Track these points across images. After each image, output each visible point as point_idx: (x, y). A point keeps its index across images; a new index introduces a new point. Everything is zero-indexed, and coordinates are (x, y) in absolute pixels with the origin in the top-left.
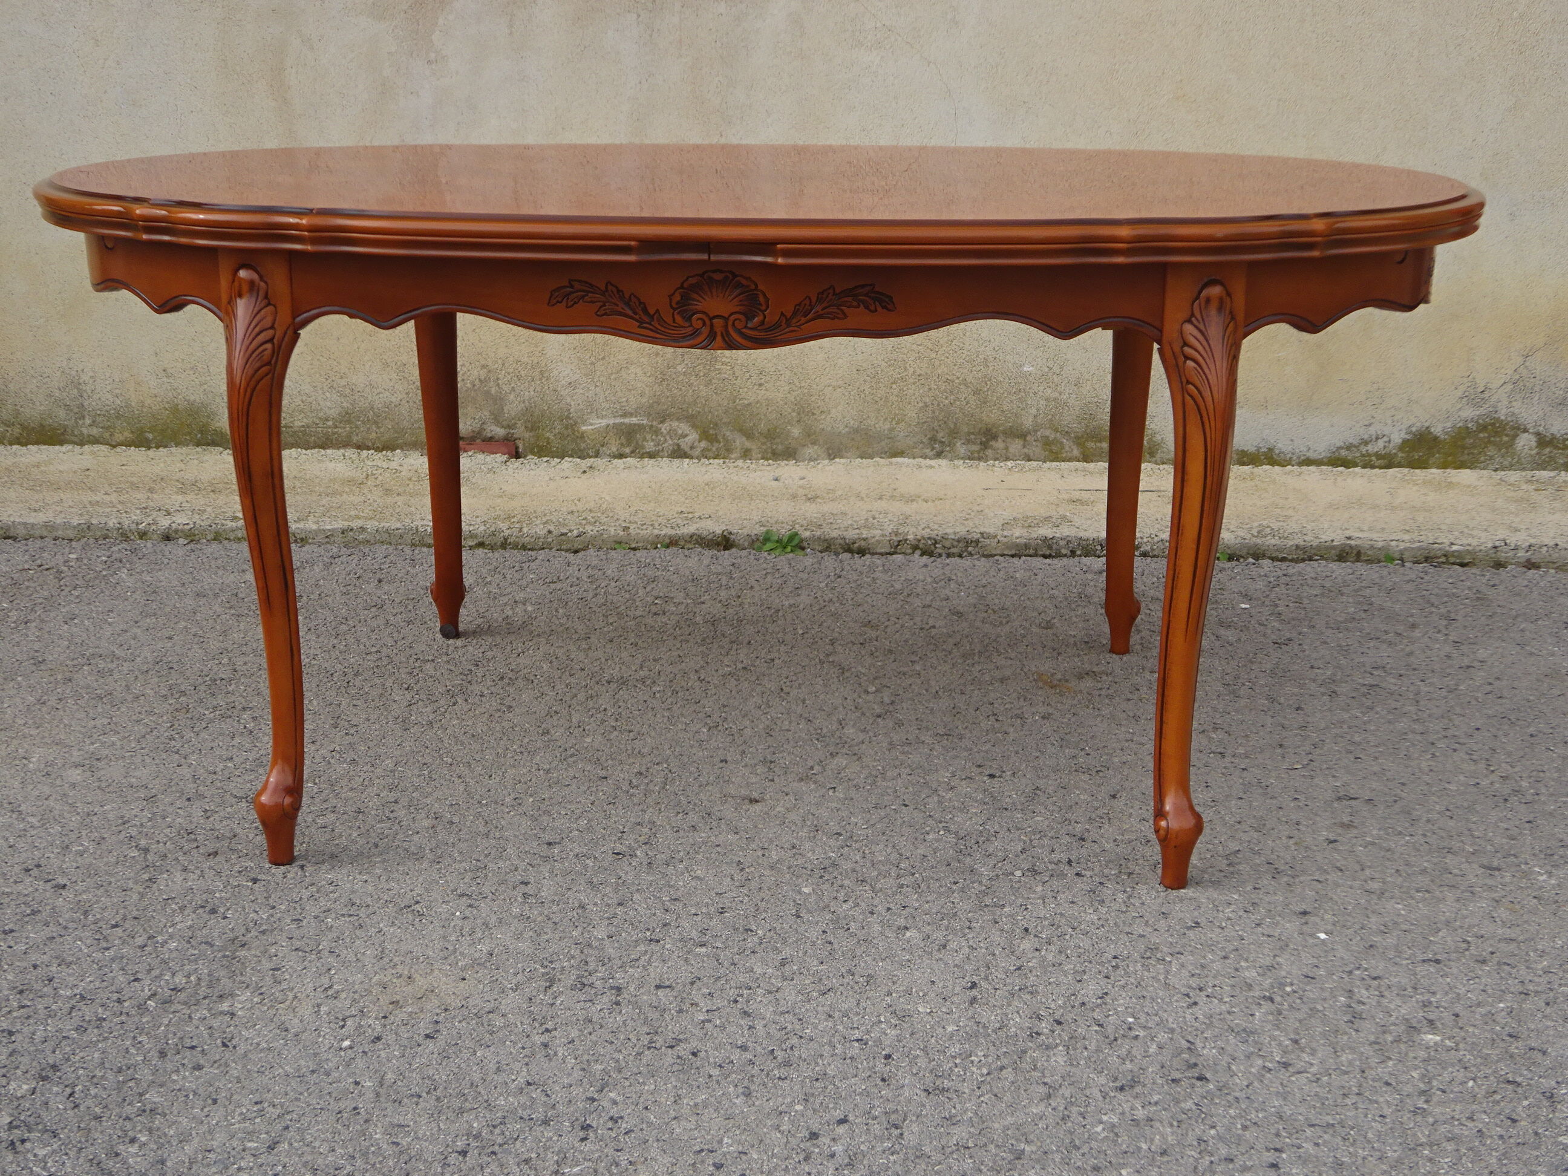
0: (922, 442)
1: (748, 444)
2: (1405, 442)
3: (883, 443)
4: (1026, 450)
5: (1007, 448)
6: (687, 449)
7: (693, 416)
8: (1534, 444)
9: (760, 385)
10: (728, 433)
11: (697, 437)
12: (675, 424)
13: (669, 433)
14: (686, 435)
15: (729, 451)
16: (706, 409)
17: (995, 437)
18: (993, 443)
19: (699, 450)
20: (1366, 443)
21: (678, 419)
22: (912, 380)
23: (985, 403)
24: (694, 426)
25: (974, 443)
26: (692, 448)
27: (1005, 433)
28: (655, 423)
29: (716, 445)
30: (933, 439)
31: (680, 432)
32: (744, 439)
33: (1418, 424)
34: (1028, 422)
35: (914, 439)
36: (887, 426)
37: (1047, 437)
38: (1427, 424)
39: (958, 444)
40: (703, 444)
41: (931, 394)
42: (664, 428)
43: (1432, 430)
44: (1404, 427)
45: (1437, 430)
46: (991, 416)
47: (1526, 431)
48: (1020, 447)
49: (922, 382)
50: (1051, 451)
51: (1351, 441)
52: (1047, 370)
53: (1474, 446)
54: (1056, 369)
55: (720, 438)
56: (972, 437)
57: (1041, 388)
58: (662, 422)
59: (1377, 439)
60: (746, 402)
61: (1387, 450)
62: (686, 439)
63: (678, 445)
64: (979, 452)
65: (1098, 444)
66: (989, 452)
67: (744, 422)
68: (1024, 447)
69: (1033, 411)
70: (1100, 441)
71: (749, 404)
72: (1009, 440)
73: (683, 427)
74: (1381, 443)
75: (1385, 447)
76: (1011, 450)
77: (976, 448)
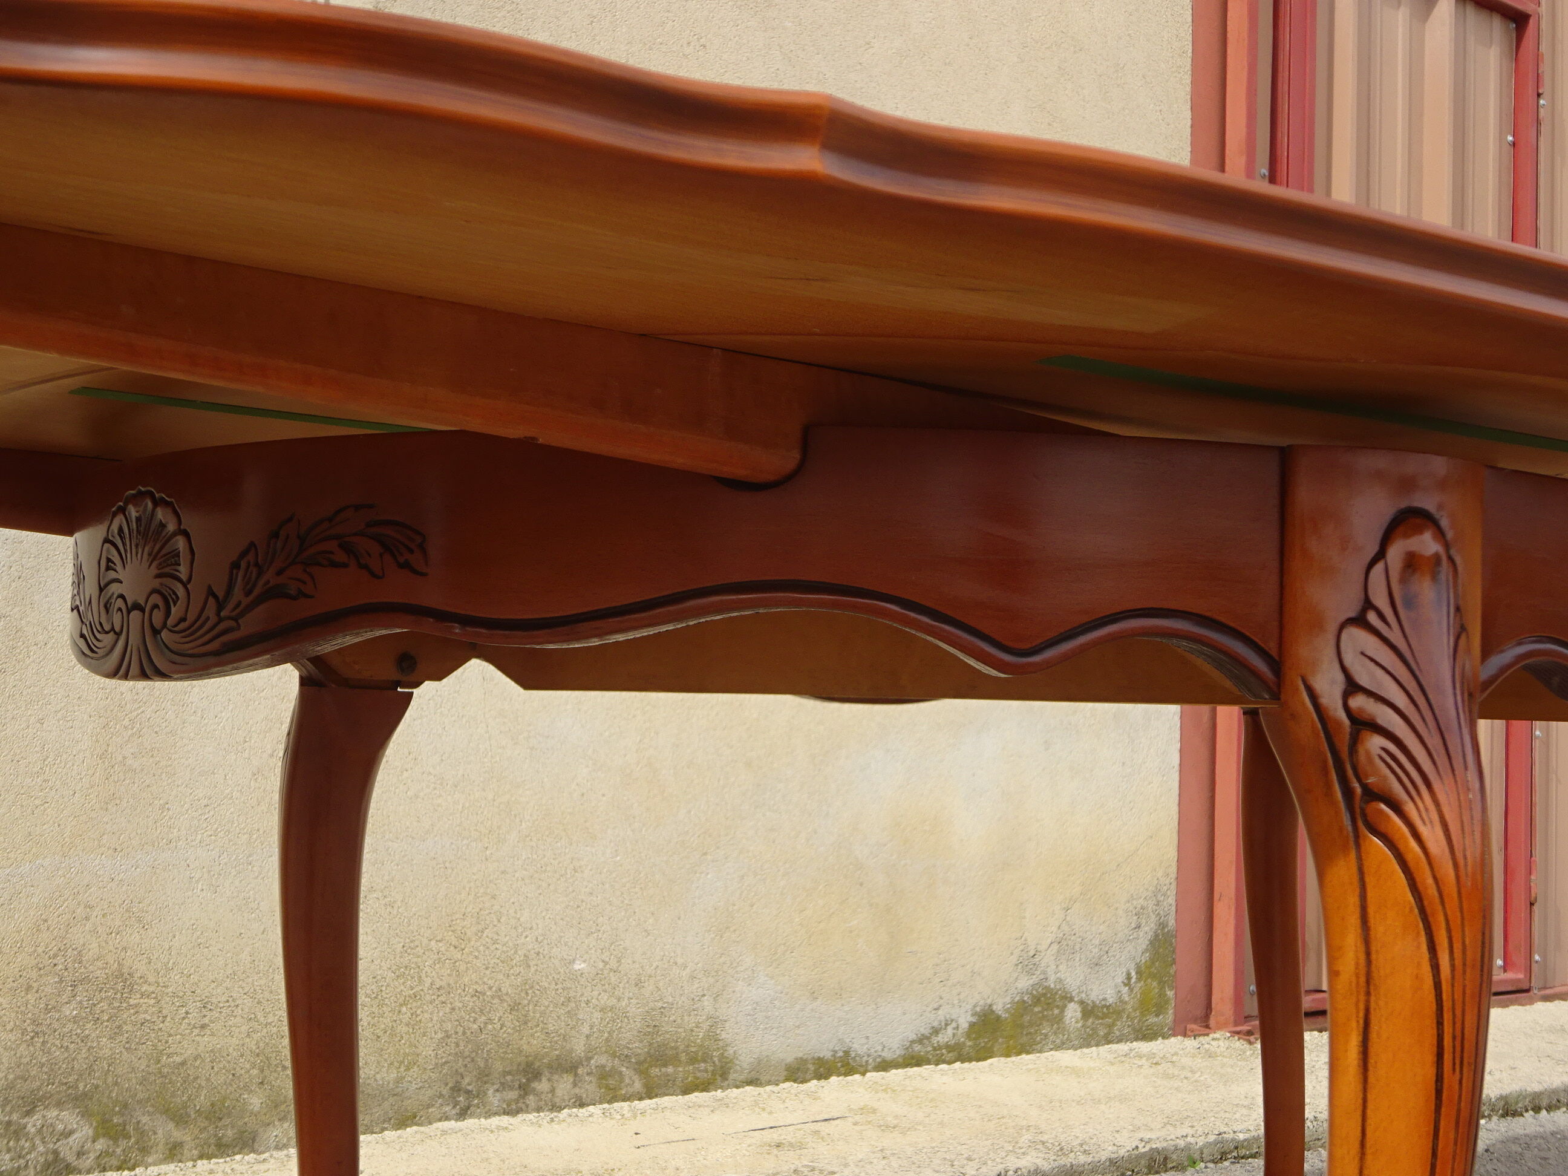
0: (441, 1096)
1: (177, 1135)
2: (972, 1025)
3: (386, 1104)
4: (577, 1090)
5: (553, 1091)
6: (71, 1158)
7: (85, 1094)
8: (1079, 1015)
9: (203, 1027)
10: (145, 1119)
11: (91, 1132)
12: (53, 1113)
13: (40, 1131)
14: (71, 1133)
15: (145, 1150)
16: (110, 1080)
17: (537, 1076)
18: (535, 1085)
19: (92, 1156)
20: (936, 1031)
21: (59, 1105)
22: (428, 998)
23: (526, 1023)
24: (86, 1114)
25: (511, 1088)
26: (80, 1154)
27: (550, 1067)
28: (15, 1117)
29: (123, 1143)
30: (456, 1089)
31: (60, 1127)
32: (171, 1125)
33: (982, 1002)
34: (579, 1047)
35: (430, 1093)
36: (393, 1075)
37: (603, 1067)
38: (989, 1001)
39: (490, 1092)
40: (101, 1145)
41: (454, 1016)
42: (32, 1124)
43: (994, 1007)
44: (969, 1007)
45: (1000, 1007)
46: (533, 1043)
47: (1071, 1000)
48: (569, 1086)
49: (442, 999)
50: (607, 1087)
51: (922, 1031)
52: (601, 965)
53: (1031, 1024)
54: (613, 964)
55: (130, 1129)
56: (509, 1078)
57: (595, 993)
58: (28, 1113)
59: (946, 1025)
60: (178, 1059)
61: (956, 1038)
62: (71, 1139)
63: (56, 1153)
64: (517, 1101)
65: (663, 1070)
66: (531, 1099)
67: (173, 1095)
68: (575, 1085)
69: (586, 1030)
70: (665, 1065)
71: (183, 1063)
72: (556, 1077)
73: (68, 1118)
74: (950, 1031)
75: (954, 1035)
76: (559, 1092)
77: (512, 1095)
